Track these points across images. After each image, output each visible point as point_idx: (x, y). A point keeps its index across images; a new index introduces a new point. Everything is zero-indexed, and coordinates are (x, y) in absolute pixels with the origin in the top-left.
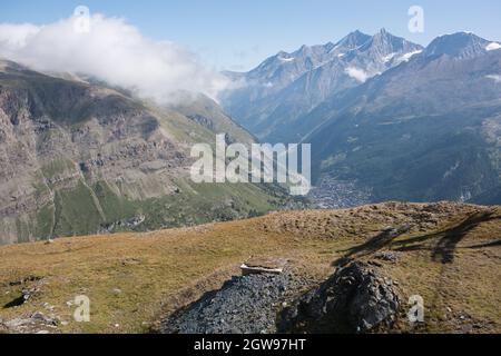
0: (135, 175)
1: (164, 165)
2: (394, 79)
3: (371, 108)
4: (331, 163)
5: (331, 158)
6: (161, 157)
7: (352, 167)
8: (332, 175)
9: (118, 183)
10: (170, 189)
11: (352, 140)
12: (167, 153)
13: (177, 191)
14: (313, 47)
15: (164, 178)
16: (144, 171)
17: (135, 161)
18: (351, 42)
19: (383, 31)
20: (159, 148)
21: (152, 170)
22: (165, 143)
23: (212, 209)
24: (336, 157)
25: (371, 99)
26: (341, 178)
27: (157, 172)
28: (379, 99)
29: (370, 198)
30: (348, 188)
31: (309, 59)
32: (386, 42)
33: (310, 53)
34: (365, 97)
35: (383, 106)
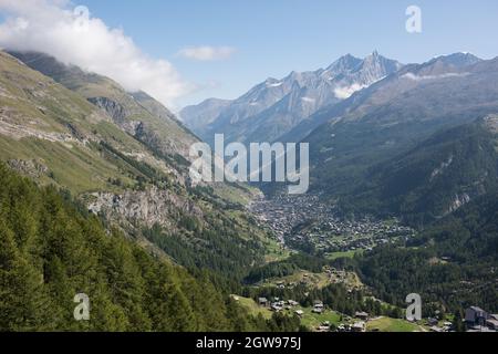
2: (381, 88)
3: (352, 117)
11: (324, 150)
18: (341, 66)
19: (375, 53)
25: (354, 109)
28: (361, 108)
29: (333, 210)
31: (296, 82)
32: (378, 65)
33: (299, 79)
34: (348, 110)
35: (365, 113)
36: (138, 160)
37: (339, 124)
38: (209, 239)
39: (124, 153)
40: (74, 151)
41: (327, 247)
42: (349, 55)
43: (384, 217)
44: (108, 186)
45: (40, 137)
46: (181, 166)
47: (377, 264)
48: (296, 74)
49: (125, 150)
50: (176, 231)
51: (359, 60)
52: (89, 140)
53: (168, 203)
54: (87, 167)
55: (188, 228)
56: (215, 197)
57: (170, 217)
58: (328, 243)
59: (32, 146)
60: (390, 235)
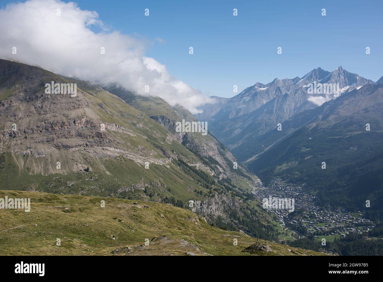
0: (46, 150)
1: (81, 143)
2: (346, 102)
3: (324, 125)
4: (284, 169)
5: (284, 165)
6: (80, 135)
7: (301, 173)
8: (283, 179)
9: (25, 157)
10: (80, 167)
11: (304, 150)
12: (86, 132)
13: (87, 170)
14: (283, 80)
15: (77, 156)
16: (57, 147)
17: (51, 136)
18: (314, 76)
19: (340, 68)
20: (79, 126)
21: (67, 147)
22: (87, 122)
23: (120, 191)
24: (289, 164)
25: (325, 117)
26: (291, 181)
27: (71, 150)
28: (331, 118)
29: (314, 200)
30: (296, 190)
31: (279, 88)
32: (342, 77)
33: (280, 85)
34: (320, 117)
35: (334, 123)
36: (197, 169)
37: (315, 129)
38: (247, 226)
39: (189, 164)
40: (171, 169)
41: (315, 231)
42: (319, 68)
43: (352, 211)
44: (197, 196)
45: (156, 163)
46: (213, 165)
47: (352, 249)
48: (278, 81)
49: (189, 162)
50: (229, 220)
51: (327, 73)
52: (172, 158)
53: (223, 202)
54: (182, 182)
55: (235, 219)
56: (234, 187)
57: (225, 211)
58: (315, 228)
59: (155, 170)
60: (357, 225)
